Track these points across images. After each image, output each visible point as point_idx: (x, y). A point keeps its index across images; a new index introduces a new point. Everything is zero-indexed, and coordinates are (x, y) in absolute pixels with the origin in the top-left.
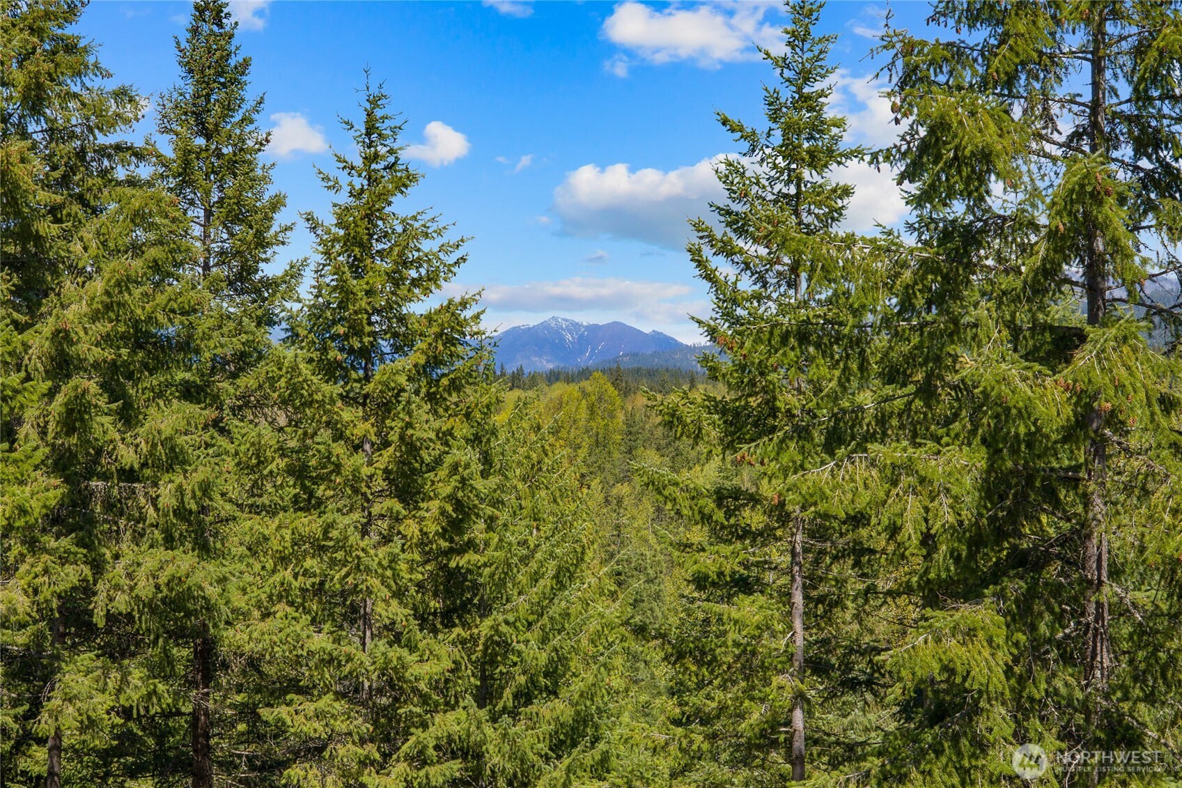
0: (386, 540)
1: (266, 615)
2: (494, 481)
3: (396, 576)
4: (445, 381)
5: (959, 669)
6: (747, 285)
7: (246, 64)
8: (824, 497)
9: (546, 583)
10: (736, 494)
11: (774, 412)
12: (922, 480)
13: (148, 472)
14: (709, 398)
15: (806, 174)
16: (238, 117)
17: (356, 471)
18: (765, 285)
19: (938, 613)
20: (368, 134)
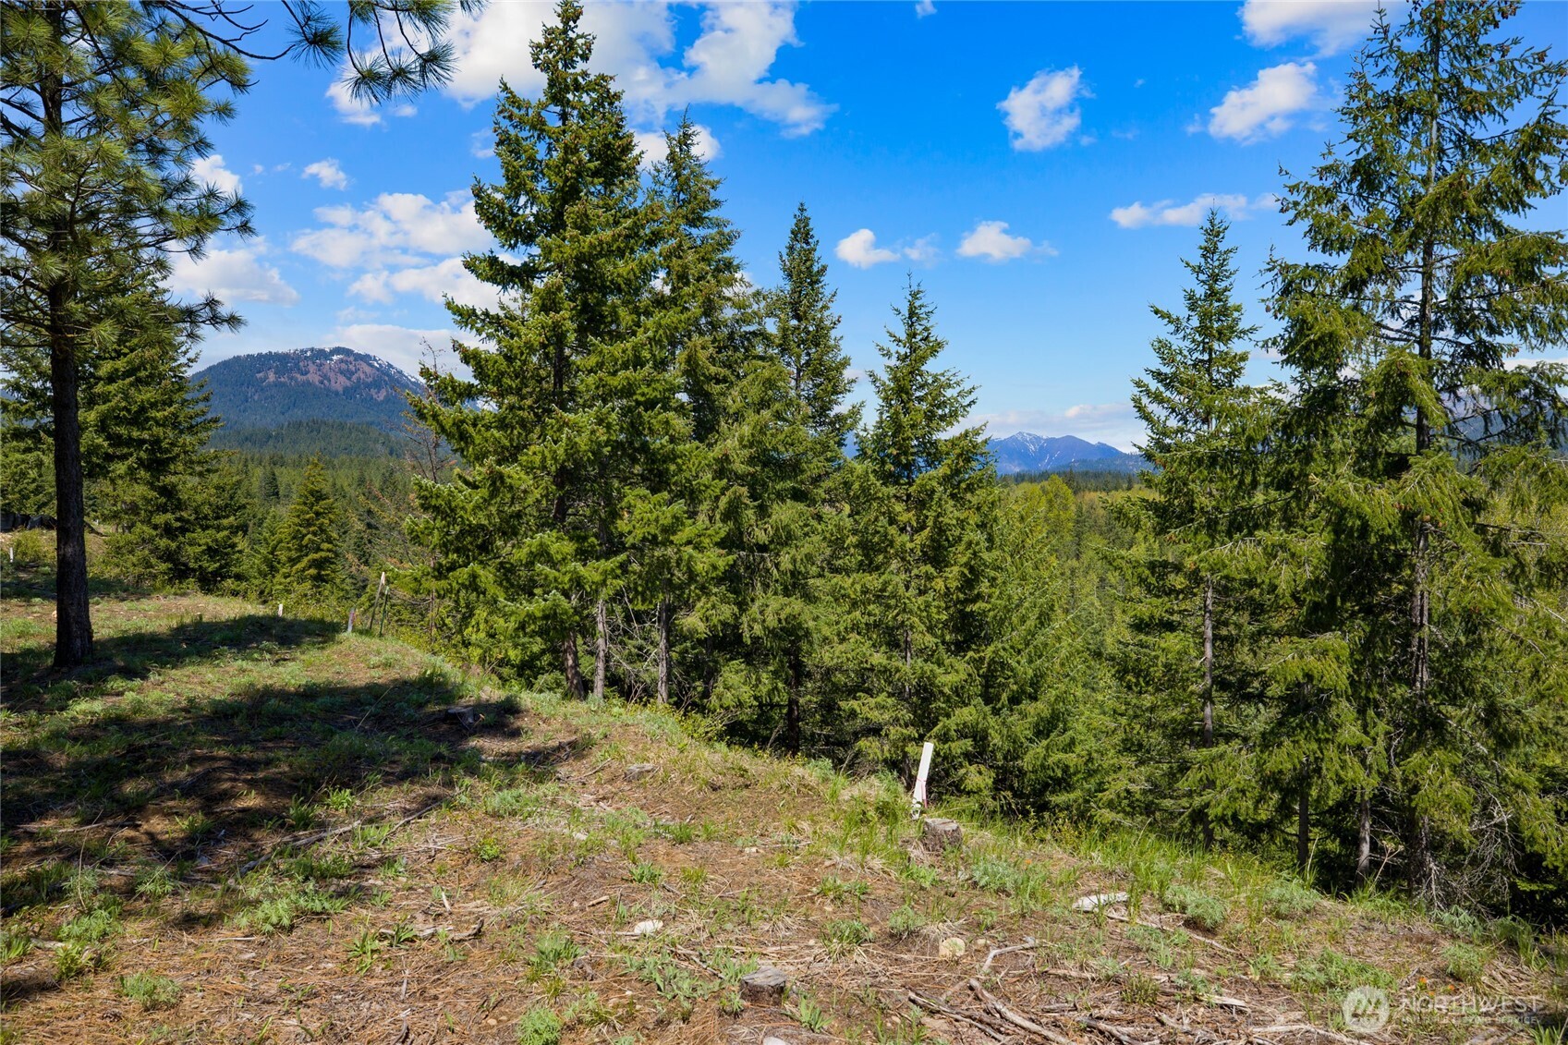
0: (922, 593)
1: (843, 640)
2: (996, 553)
3: (929, 616)
4: (963, 485)
5: (1316, 675)
6: (1173, 423)
7: (824, 269)
8: (1225, 566)
9: (1031, 623)
10: (1165, 564)
11: (1192, 510)
12: (1293, 555)
13: (772, 546)
14: (1143, 500)
15: (1216, 346)
16: (820, 305)
17: (903, 545)
18: (1186, 422)
19: (1302, 640)
20: (910, 317)
